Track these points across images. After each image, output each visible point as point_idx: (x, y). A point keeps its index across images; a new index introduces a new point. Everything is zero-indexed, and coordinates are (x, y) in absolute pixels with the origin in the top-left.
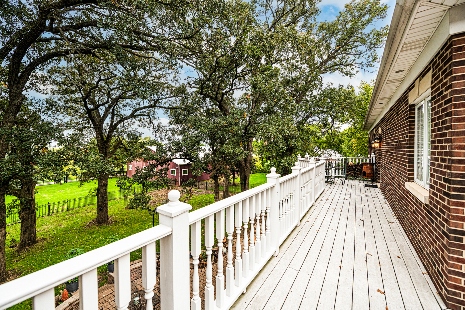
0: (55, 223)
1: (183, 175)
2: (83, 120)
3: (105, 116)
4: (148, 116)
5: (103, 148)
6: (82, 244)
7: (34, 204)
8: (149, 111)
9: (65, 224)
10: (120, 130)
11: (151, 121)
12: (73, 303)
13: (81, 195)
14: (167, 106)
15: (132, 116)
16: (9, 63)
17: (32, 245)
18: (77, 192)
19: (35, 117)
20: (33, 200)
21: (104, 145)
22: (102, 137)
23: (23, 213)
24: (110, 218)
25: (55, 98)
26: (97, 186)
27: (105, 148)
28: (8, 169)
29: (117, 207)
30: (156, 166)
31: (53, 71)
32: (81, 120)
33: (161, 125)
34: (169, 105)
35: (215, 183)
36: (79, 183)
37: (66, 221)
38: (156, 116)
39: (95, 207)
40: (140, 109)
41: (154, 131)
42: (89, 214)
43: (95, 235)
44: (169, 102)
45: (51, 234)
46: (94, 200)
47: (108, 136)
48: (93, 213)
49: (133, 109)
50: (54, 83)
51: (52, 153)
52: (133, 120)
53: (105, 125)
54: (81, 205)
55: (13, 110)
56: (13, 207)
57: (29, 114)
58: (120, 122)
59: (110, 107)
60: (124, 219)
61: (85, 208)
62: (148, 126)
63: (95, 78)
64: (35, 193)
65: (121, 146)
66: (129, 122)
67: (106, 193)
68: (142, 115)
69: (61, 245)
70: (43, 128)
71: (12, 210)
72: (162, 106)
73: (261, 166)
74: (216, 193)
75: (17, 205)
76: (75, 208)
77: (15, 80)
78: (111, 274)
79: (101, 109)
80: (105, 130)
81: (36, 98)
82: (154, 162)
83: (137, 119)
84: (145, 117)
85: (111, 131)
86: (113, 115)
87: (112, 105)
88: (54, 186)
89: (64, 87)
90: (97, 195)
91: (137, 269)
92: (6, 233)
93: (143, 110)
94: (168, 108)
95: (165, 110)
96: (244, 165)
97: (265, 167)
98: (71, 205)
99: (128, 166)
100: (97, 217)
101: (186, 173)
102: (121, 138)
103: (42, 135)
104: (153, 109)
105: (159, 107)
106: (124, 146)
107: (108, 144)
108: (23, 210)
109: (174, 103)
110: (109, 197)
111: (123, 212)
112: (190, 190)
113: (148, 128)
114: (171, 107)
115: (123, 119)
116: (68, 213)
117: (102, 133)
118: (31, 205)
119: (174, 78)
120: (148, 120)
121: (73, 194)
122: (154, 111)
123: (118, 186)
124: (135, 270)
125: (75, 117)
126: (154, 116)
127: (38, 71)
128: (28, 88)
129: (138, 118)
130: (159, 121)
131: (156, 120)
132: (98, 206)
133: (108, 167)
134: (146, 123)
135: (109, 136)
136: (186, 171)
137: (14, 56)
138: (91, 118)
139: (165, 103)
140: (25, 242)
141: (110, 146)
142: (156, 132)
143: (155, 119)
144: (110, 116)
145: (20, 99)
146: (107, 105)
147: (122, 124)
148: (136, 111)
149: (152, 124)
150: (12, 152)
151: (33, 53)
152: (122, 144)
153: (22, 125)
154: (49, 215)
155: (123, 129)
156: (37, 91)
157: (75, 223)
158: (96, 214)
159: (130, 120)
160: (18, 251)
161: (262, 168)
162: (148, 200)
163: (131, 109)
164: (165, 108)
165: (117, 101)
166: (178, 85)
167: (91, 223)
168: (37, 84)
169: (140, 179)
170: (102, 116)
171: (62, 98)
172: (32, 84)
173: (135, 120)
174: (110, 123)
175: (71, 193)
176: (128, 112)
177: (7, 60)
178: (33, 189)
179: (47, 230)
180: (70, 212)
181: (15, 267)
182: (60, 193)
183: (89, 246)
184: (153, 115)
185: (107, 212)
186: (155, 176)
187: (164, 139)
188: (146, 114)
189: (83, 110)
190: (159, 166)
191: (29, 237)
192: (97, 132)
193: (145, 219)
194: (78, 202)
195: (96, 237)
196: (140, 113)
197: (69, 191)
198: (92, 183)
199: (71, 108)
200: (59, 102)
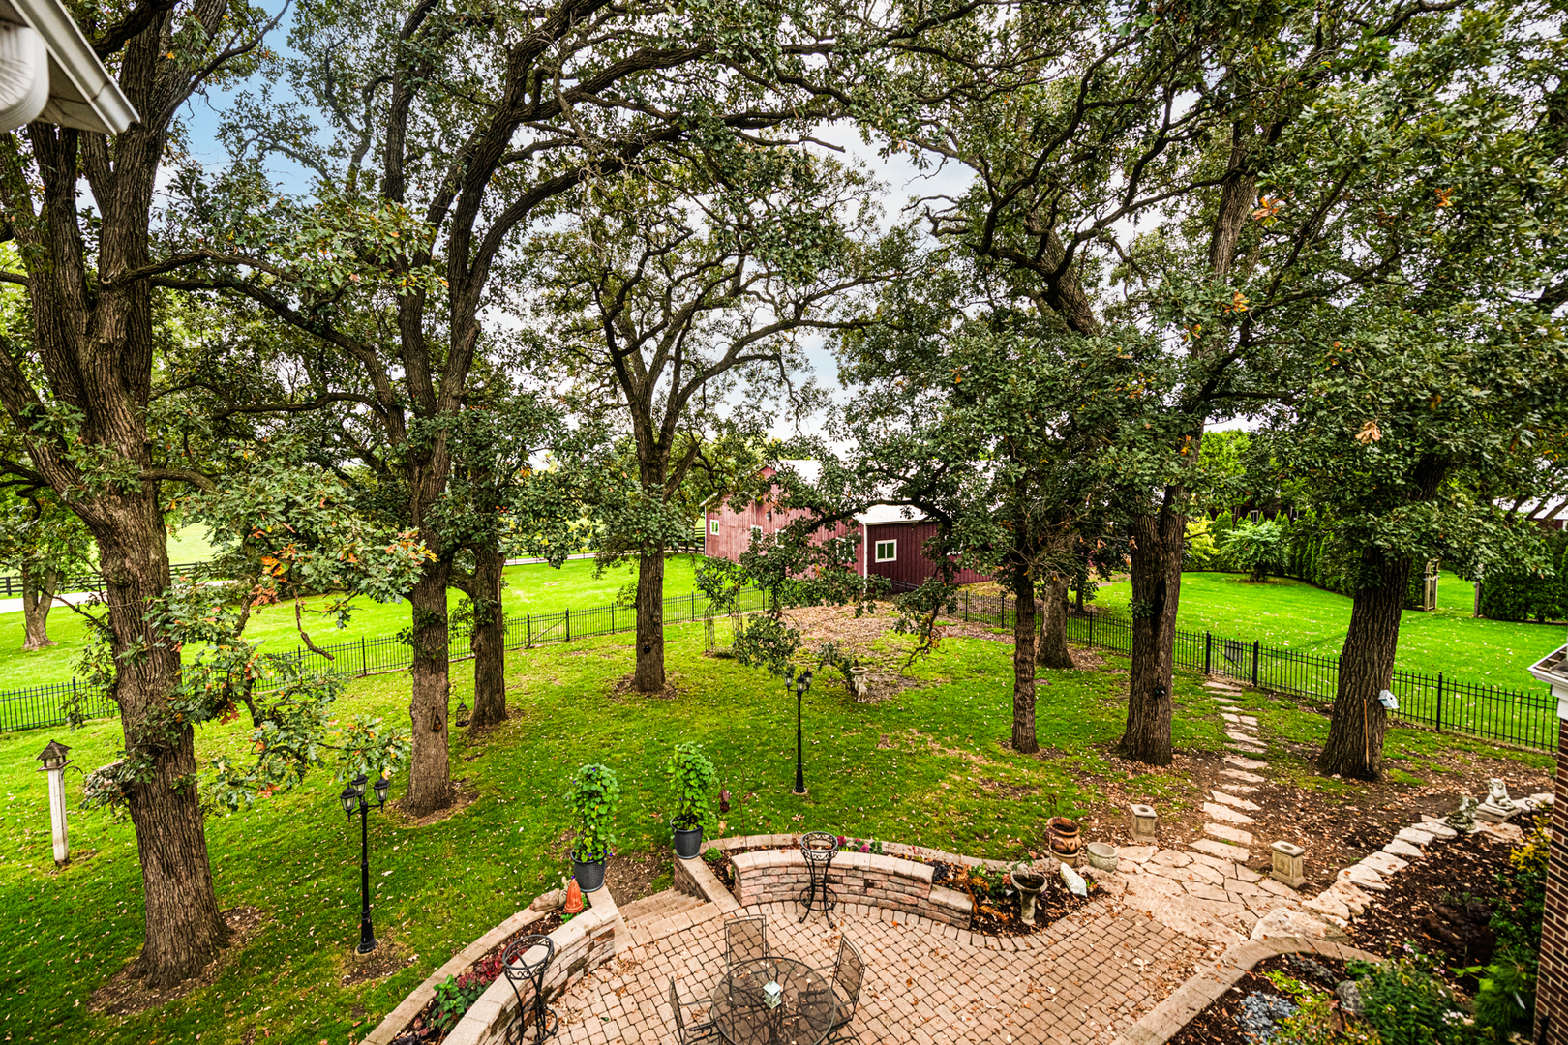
0: (541, 671)
1: (877, 561)
2: (603, 386)
3: (657, 368)
4: (776, 357)
5: (652, 466)
6: (603, 746)
7: (501, 616)
8: (778, 341)
9: (564, 679)
10: (693, 411)
11: (783, 376)
12: (594, 929)
13: (596, 599)
14: (835, 318)
15: (731, 361)
16: (448, 237)
17: (497, 722)
18: (584, 590)
19: (500, 385)
20: (499, 605)
21: (654, 457)
22: (648, 430)
23: (480, 637)
24: (669, 679)
25: (540, 326)
26: (636, 577)
27: (657, 468)
28: (452, 523)
29: (685, 647)
30: (813, 528)
31: (535, 249)
32: (598, 385)
33: (814, 387)
34: (840, 316)
35: (1018, 601)
36: (595, 569)
37: (565, 668)
38: (798, 359)
39: (632, 638)
40: (752, 337)
41: (793, 410)
42: (616, 657)
43: (632, 725)
44: (843, 306)
45: (536, 698)
46: (631, 617)
47: (663, 428)
48: (624, 657)
49: (730, 340)
50: (540, 281)
51: (543, 481)
52: (732, 374)
53: (655, 396)
54: (597, 627)
55: (459, 364)
56: (461, 619)
57: (488, 372)
58: (694, 384)
59: (669, 337)
60: (705, 687)
61: (607, 639)
62: (773, 393)
63: (632, 254)
64: (502, 586)
65: (697, 459)
66: (719, 384)
67: (657, 604)
68: (757, 357)
69: (557, 737)
70: (521, 408)
71: (459, 625)
72: (819, 319)
73: (1211, 541)
74: (1024, 640)
75: (468, 614)
76: (584, 636)
77: (461, 280)
78: (683, 862)
79: (646, 349)
80: (658, 411)
81: (503, 328)
82: (807, 514)
83: (744, 371)
84: (766, 364)
85: (672, 415)
86: (678, 362)
87: (676, 333)
88: (537, 570)
89: (559, 293)
90: (636, 606)
91: (760, 872)
92: (449, 686)
93: (760, 342)
94: (841, 325)
95: (827, 334)
96: (1155, 538)
97: (1224, 550)
98: (576, 628)
99: (708, 522)
100: (638, 671)
101: (890, 555)
102: (696, 433)
103: (520, 427)
104: (789, 335)
105: (812, 323)
106: (705, 459)
107: (665, 453)
108: (479, 627)
109: (858, 307)
110: (667, 614)
111: (702, 666)
112: (930, 622)
113: (774, 401)
114: (848, 320)
115: (704, 374)
116: (568, 646)
117: (650, 421)
118: (494, 618)
119: (862, 213)
120: (775, 373)
121: (578, 596)
122: (791, 343)
123: (702, 588)
124: (755, 873)
125: (582, 379)
126: (794, 356)
127: (504, 250)
128: (488, 300)
129: (746, 366)
130: (808, 374)
131: (799, 371)
132: (640, 639)
133: (677, 525)
134: (769, 384)
135: (667, 430)
136: (890, 546)
137: (457, 216)
138: (622, 375)
139: (829, 310)
140: (484, 714)
141: (668, 459)
142: (797, 414)
143: (795, 367)
144: (668, 367)
145: (472, 332)
146: (661, 335)
147: (699, 392)
148: (740, 344)
149: (785, 387)
150: (457, 475)
151: (494, 201)
152: (699, 454)
153: (476, 404)
154: (528, 647)
155: (700, 407)
156: (505, 310)
157: (585, 678)
158: (634, 661)
159: (722, 376)
160: (472, 734)
161: (1215, 552)
162: (790, 643)
163: (724, 338)
164: (829, 325)
165: (690, 318)
166: (873, 239)
167: (623, 684)
168: (505, 289)
169: (767, 570)
170: (648, 368)
171: (554, 324)
172: (493, 291)
173: (736, 376)
174: (668, 390)
175: (572, 592)
176: (715, 351)
177: (445, 231)
178: (498, 575)
179: (525, 687)
180: (574, 645)
181: (466, 774)
182: (550, 590)
183: (619, 755)
184: (789, 356)
185: (662, 661)
186: (812, 562)
187: (843, 433)
188: (768, 352)
189: (602, 355)
190: (822, 529)
191: (491, 701)
192: (636, 418)
193: (764, 698)
194: (590, 619)
195: (634, 730)
196: (751, 353)
197: (569, 585)
198: (625, 567)
199: (575, 351)
200: (549, 336)
